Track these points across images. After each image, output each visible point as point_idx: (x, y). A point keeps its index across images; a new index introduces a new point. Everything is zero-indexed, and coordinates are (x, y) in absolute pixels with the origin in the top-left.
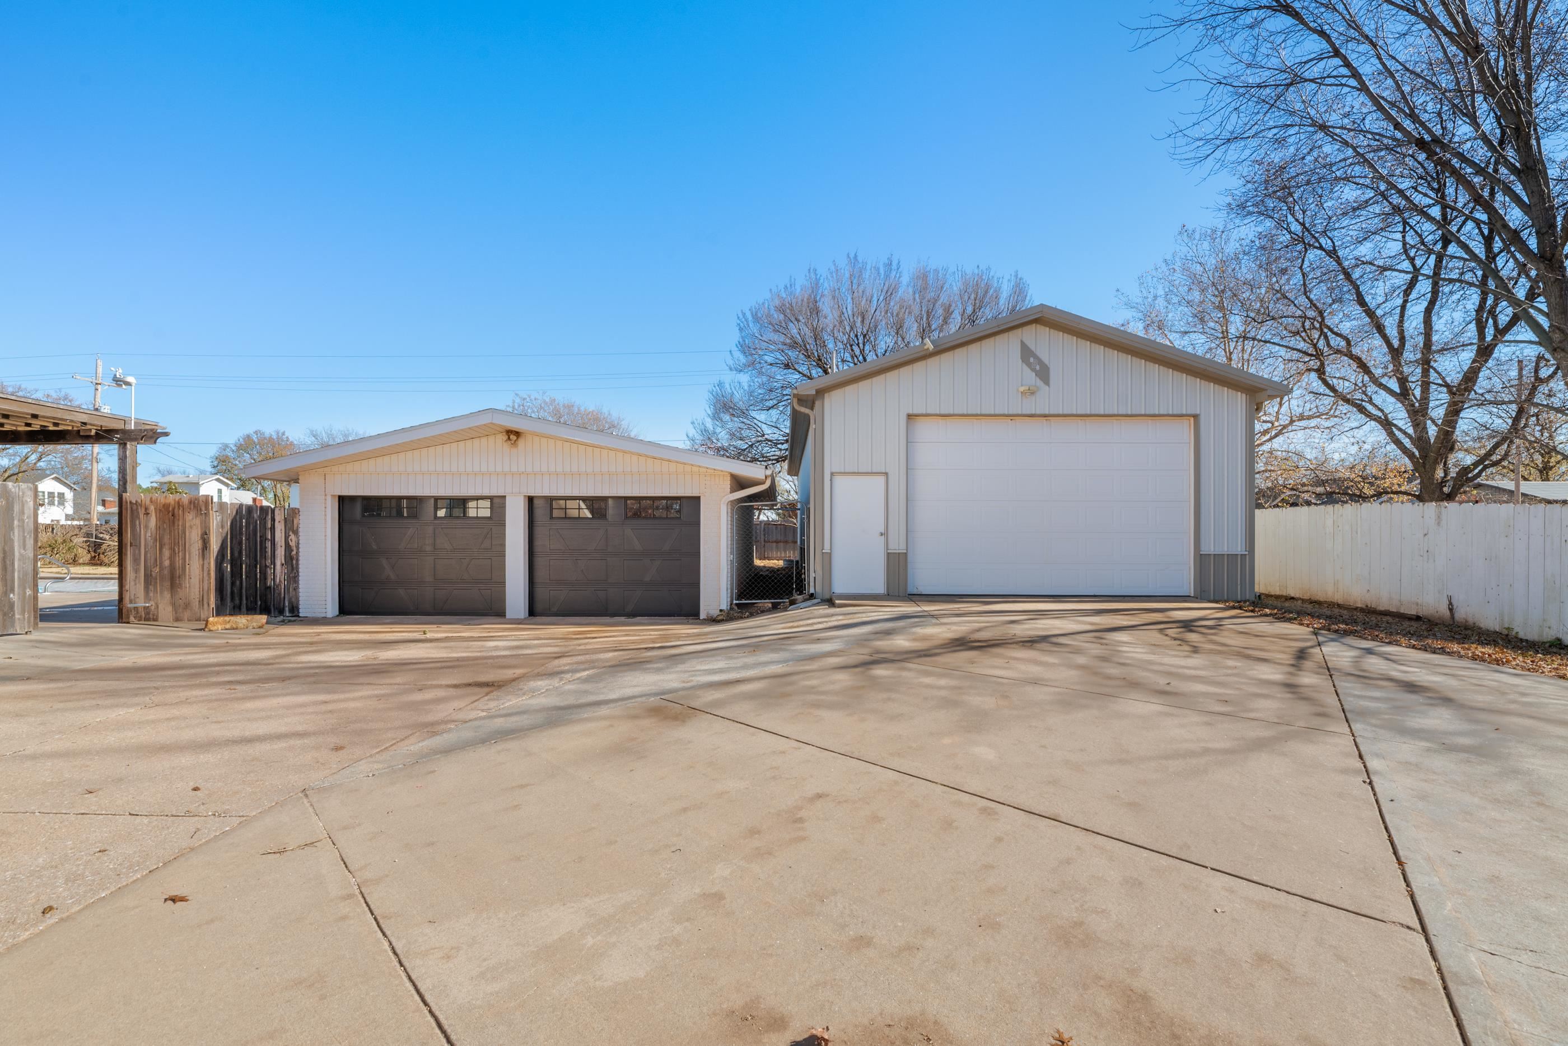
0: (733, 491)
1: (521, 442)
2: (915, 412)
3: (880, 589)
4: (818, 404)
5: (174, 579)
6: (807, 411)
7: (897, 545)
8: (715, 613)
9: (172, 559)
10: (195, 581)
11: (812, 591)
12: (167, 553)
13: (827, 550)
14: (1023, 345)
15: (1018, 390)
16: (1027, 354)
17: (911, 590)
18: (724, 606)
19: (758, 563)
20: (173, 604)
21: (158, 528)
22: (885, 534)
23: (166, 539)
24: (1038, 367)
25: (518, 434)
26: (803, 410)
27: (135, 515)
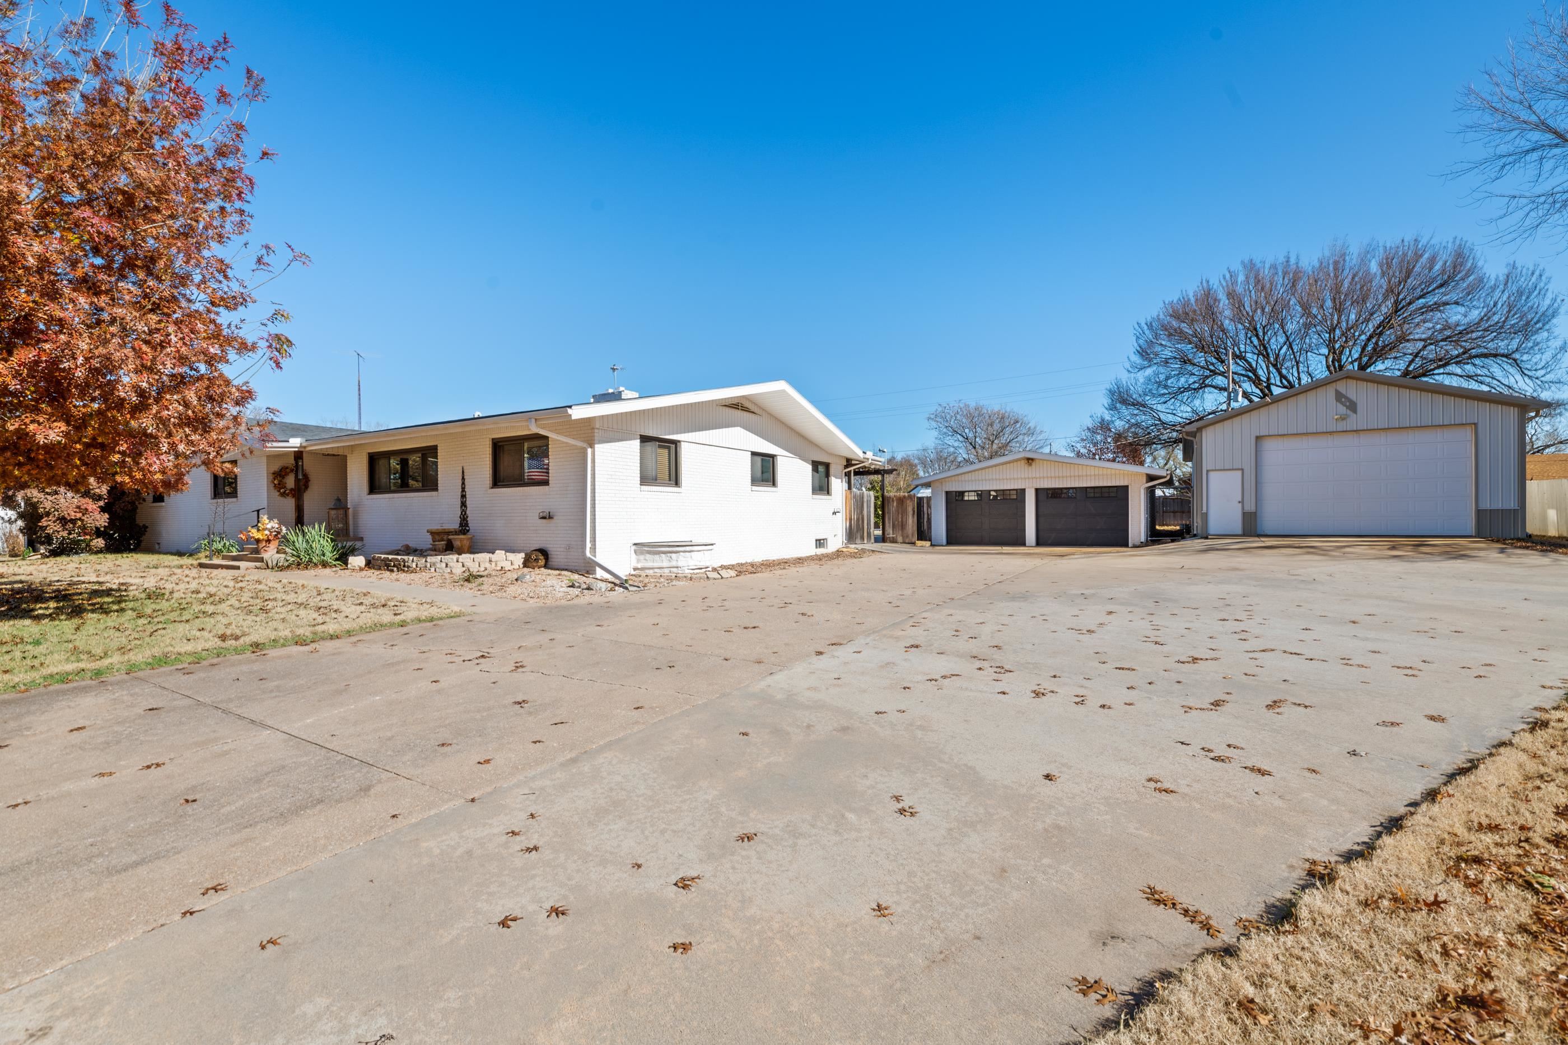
0: (1147, 482)
1: (1034, 464)
2: (1261, 434)
3: (1240, 532)
4: (1198, 435)
5: (903, 526)
6: (1191, 439)
7: (1250, 507)
8: (1138, 543)
9: (902, 518)
10: (910, 527)
11: (1195, 532)
12: (900, 516)
13: (1204, 510)
14: (1336, 391)
15: (1333, 418)
16: (1339, 397)
17: (1259, 532)
18: (1143, 539)
19: (1158, 527)
20: (902, 536)
21: (897, 506)
22: (1242, 502)
23: (900, 511)
24: (1348, 404)
25: (1032, 459)
26: (1189, 438)
27: (889, 502)
